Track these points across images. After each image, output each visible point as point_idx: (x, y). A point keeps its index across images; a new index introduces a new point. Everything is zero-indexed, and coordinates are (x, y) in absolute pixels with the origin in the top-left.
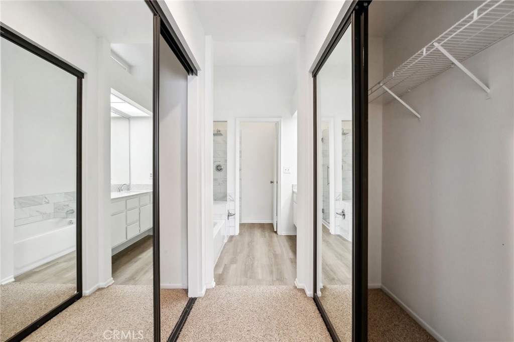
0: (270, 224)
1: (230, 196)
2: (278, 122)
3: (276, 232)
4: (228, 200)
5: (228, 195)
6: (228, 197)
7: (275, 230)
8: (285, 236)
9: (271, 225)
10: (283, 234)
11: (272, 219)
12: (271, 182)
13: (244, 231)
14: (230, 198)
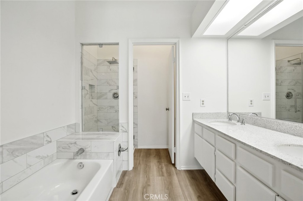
0: (166, 149)
1: (123, 126)
2: (176, 43)
3: (174, 165)
4: (120, 131)
5: (120, 125)
6: (120, 128)
7: (173, 162)
8: (185, 171)
9: (167, 151)
10: (183, 169)
11: (168, 144)
12: (167, 109)
13: (139, 163)
14: (123, 129)
